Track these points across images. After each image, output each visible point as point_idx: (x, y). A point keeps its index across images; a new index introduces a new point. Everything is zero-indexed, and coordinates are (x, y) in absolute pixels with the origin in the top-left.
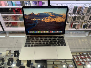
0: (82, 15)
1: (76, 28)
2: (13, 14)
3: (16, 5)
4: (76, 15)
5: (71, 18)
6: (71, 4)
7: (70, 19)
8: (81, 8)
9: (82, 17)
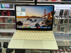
0: (69, 18)
1: (65, 31)
2: (2, 15)
3: (5, 8)
4: (63, 18)
5: (58, 20)
6: (57, 8)
7: (57, 22)
8: (67, 11)
9: (69, 20)
